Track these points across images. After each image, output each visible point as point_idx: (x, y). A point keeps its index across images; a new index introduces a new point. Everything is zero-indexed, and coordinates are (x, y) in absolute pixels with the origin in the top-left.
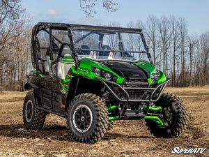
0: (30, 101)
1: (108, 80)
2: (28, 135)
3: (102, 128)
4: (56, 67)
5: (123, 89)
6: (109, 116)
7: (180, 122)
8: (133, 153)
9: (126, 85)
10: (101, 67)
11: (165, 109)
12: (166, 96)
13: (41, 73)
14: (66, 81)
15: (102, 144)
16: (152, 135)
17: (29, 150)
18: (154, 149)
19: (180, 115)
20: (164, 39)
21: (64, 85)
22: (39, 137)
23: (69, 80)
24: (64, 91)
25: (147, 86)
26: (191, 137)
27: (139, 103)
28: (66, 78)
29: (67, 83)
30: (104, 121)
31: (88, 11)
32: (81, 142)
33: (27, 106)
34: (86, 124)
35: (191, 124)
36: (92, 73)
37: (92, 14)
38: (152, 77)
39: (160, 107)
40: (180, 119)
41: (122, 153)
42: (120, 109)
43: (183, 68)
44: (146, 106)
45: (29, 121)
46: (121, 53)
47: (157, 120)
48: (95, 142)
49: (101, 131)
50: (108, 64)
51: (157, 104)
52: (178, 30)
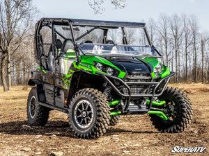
0: (34, 97)
1: (109, 74)
2: (31, 131)
3: (104, 124)
4: (58, 62)
5: (125, 83)
6: (111, 111)
7: (184, 117)
8: (134, 149)
9: (128, 80)
10: (102, 62)
11: (170, 103)
12: (170, 91)
13: (45, 69)
14: (68, 76)
15: (104, 140)
16: (156, 130)
17: (27, 147)
18: (156, 145)
19: (185, 109)
20: (176, 37)
21: (67, 81)
22: (41, 133)
23: (71, 75)
24: (66, 87)
25: (150, 80)
26: (196, 132)
27: (142, 98)
28: (68, 74)
29: (69, 79)
30: (106, 116)
31: (97, 8)
32: (83, 138)
33: (31, 102)
34: (88, 120)
35: (198, 118)
36: (93, 67)
37: (100, 11)
38: (155, 71)
39: (164, 102)
40: (185, 114)
41: (122, 150)
42: (122, 104)
43: (195, 64)
44: (149, 101)
45: (33, 117)
46: (125, 47)
47: (161, 114)
48: (97, 138)
49: (103, 127)
50: (110, 59)
51: (160, 98)
52: (189, 27)
